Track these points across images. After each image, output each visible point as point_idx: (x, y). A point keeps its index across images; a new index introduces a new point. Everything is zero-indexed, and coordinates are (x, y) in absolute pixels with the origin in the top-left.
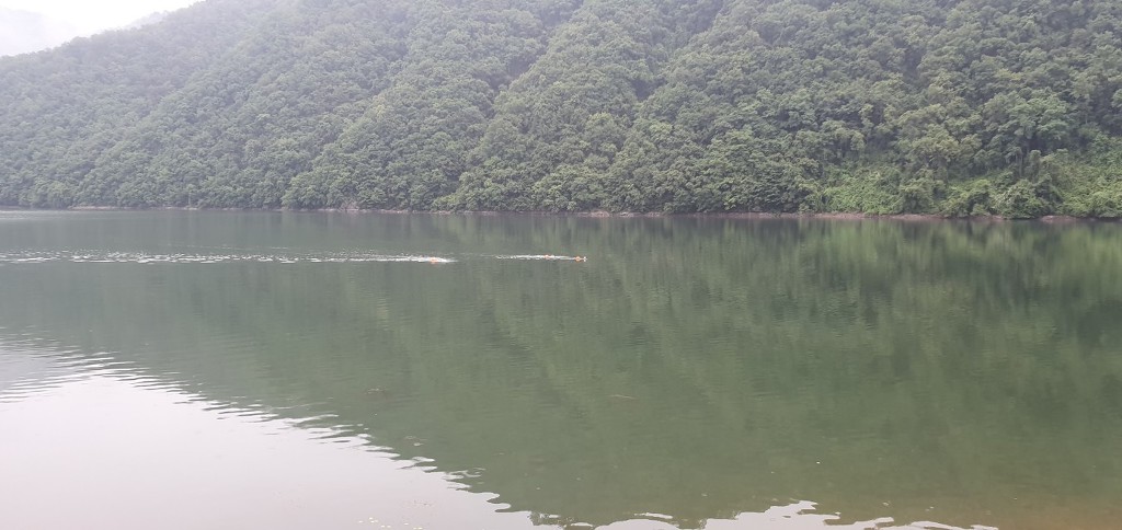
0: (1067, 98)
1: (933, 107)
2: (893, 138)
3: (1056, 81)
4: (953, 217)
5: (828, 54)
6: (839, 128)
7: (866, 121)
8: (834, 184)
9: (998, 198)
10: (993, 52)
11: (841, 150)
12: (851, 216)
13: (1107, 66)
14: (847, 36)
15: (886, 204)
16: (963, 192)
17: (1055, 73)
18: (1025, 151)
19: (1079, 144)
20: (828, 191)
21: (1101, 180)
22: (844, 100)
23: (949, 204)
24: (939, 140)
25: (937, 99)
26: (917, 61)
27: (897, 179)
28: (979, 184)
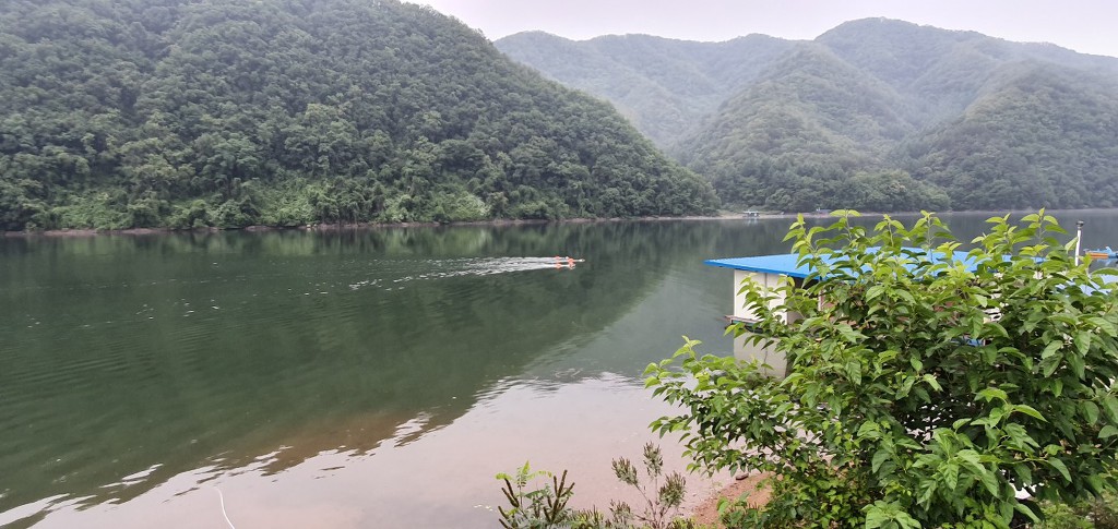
0: (254, 140)
1: (152, 140)
2: (117, 164)
3: (245, 127)
4: (178, 230)
5: (41, 84)
6: (61, 153)
7: (89, 149)
8: (61, 204)
9: (213, 214)
10: (196, 100)
11: (65, 175)
12: (82, 232)
13: (280, 120)
14: (61, 70)
15: (116, 221)
16: (184, 210)
17: (244, 121)
18: (230, 179)
19: (267, 175)
20: (56, 210)
21: (283, 200)
22: (64, 128)
23: (173, 219)
24: (159, 167)
25: (154, 133)
26: (133, 100)
27: (124, 200)
28: (197, 203)
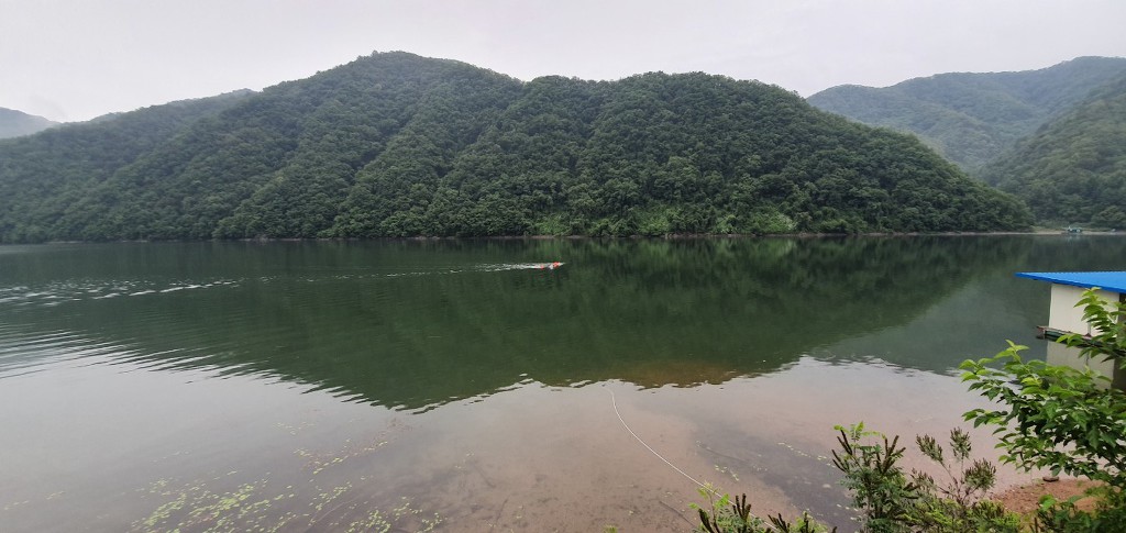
0: (637, 182)
1: (583, 185)
2: (566, 199)
3: (633, 175)
4: (594, 236)
5: (534, 158)
6: (541, 194)
7: (553, 191)
8: (539, 222)
9: (612, 227)
10: (607, 160)
11: (542, 205)
12: (548, 237)
13: (652, 169)
14: (542, 150)
15: (564, 231)
16: (598, 225)
17: (632, 171)
18: (623, 206)
19: (643, 203)
20: (537, 225)
21: (652, 219)
22: (543, 181)
23: (591, 230)
24: (586, 200)
25: (585, 181)
26: (575, 163)
27: (568, 219)
28: (605, 221)
